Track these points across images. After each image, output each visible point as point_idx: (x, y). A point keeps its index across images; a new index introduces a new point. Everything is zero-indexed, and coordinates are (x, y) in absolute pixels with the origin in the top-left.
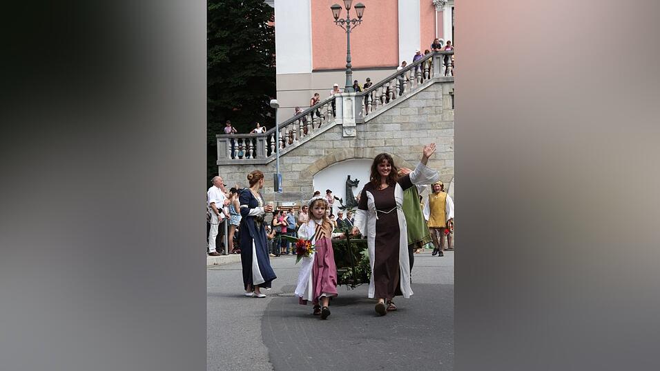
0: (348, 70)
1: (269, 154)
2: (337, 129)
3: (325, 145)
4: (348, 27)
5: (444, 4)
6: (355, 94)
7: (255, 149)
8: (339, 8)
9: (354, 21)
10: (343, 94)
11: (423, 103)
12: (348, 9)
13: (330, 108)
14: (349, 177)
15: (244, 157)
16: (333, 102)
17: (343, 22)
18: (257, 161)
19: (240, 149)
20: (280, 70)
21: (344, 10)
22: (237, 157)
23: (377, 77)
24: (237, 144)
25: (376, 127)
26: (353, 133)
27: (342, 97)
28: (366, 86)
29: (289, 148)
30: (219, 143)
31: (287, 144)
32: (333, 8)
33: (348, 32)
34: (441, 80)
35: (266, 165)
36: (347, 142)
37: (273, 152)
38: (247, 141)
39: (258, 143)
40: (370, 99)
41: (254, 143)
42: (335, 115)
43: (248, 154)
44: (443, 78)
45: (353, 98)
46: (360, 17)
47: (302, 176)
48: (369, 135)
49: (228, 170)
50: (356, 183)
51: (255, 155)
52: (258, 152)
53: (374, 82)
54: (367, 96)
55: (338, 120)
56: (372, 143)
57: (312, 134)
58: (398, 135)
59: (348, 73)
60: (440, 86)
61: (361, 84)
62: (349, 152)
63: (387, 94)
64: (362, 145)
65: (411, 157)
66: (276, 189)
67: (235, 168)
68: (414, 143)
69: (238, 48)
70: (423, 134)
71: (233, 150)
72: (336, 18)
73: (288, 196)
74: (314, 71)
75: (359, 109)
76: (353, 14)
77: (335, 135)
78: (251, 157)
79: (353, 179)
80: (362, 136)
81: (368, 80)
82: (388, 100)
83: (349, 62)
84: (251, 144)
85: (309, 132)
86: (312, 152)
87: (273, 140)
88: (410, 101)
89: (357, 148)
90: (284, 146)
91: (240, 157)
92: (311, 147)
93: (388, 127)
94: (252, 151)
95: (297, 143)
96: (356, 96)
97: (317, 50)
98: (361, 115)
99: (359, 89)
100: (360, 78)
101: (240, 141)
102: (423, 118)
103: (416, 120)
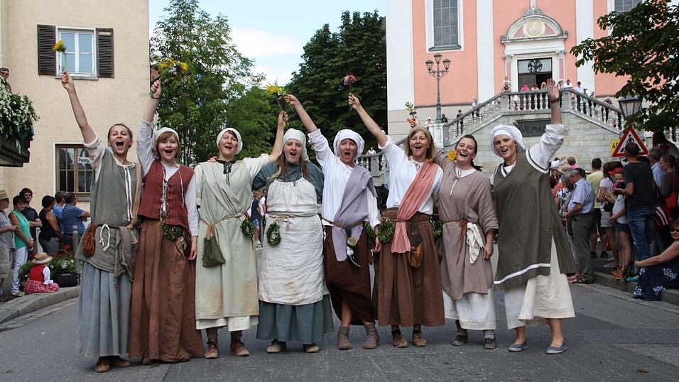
0: (439, 106)
1: (380, 170)
4: (438, 76)
5: (511, 58)
6: (443, 124)
7: (370, 165)
8: (432, 62)
9: (442, 72)
12: (438, 63)
17: (434, 72)
20: (389, 108)
21: (435, 64)
32: (427, 63)
33: (438, 80)
34: (507, 114)
35: (378, 177)
40: (454, 128)
41: (370, 161)
44: (508, 112)
45: (442, 128)
46: (447, 69)
52: (373, 167)
59: (438, 109)
60: (506, 118)
68: (487, 160)
69: (368, 89)
72: (430, 70)
75: (446, 135)
76: (442, 67)
83: (438, 101)
84: (367, 162)
88: (485, 130)
96: (444, 126)
97: (417, 92)
98: (448, 140)
99: (446, 121)
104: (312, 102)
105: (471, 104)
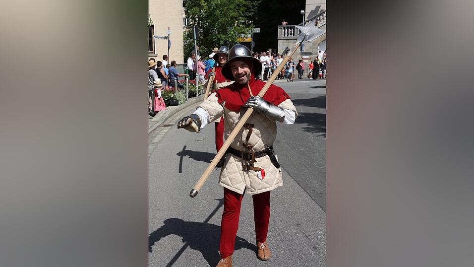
7: (294, 32)
18: (294, 38)
19: (288, 32)
22: (286, 36)
24: (286, 30)
30: (279, 30)
38: (291, 28)
41: (294, 29)
43: (291, 34)
47: (314, 44)
49: (282, 41)
51: (294, 35)
66: (301, 50)
67: (285, 41)
71: (285, 32)
73: (306, 54)
78: (292, 36)
84: (292, 30)
91: (288, 36)
101: (288, 28)
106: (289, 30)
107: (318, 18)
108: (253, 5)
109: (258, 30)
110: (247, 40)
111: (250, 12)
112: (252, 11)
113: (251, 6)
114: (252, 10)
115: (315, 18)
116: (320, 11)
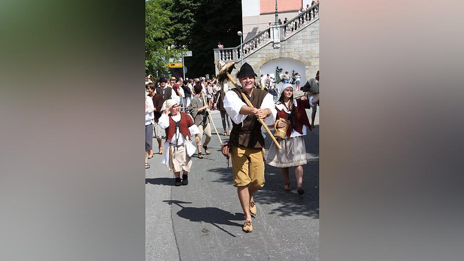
0: (276, 13)
1: (239, 58)
2: (272, 44)
3: (265, 52)
7: (232, 55)
10: (274, 26)
11: (313, 29)
13: (268, 33)
14: (277, 67)
15: (227, 59)
16: (269, 31)
19: (225, 56)
20: (244, 15)
23: (291, 16)
24: (223, 53)
25: (289, 42)
26: (279, 46)
27: (273, 28)
28: (285, 22)
29: (248, 54)
30: (215, 53)
31: (247, 53)
35: (238, 63)
36: (276, 50)
37: (240, 57)
38: (228, 51)
39: (234, 52)
40: (287, 28)
41: (232, 52)
42: (270, 37)
43: (229, 58)
45: (279, 28)
48: (286, 46)
50: (281, 69)
51: (232, 58)
52: (234, 57)
53: (289, 20)
54: (285, 27)
55: (272, 40)
56: (288, 50)
57: (259, 47)
58: (301, 46)
59: (276, 16)
61: (282, 21)
62: (277, 55)
63: (296, 25)
64: (283, 52)
65: (308, 56)
68: (309, 50)
70: (313, 45)
71: (222, 56)
74: (261, 14)
75: (281, 34)
77: (270, 47)
78: (230, 59)
79: (279, 68)
80: (283, 47)
81: (286, 19)
82: (296, 29)
83: (276, 9)
84: (230, 53)
85: (257, 46)
86: (259, 56)
87: (240, 50)
89: (281, 53)
90: (246, 53)
91: (225, 59)
92: (259, 53)
93: (297, 42)
94: (230, 56)
95: (252, 52)
97: (262, 4)
98: (283, 37)
99: (281, 24)
100: (282, 17)
101: (225, 51)
102: (314, 37)
103: (310, 38)
104: (190, 11)
105: (297, 11)
106: (227, 53)
107: (258, 40)
108: (185, 28)
109: (189, 54)
110: (178, 65)
111: (182, 36)
112: (185, 35)
113: (182, 29)
114: (184, 33)
115: (253, 39)
116: (258, 31)
